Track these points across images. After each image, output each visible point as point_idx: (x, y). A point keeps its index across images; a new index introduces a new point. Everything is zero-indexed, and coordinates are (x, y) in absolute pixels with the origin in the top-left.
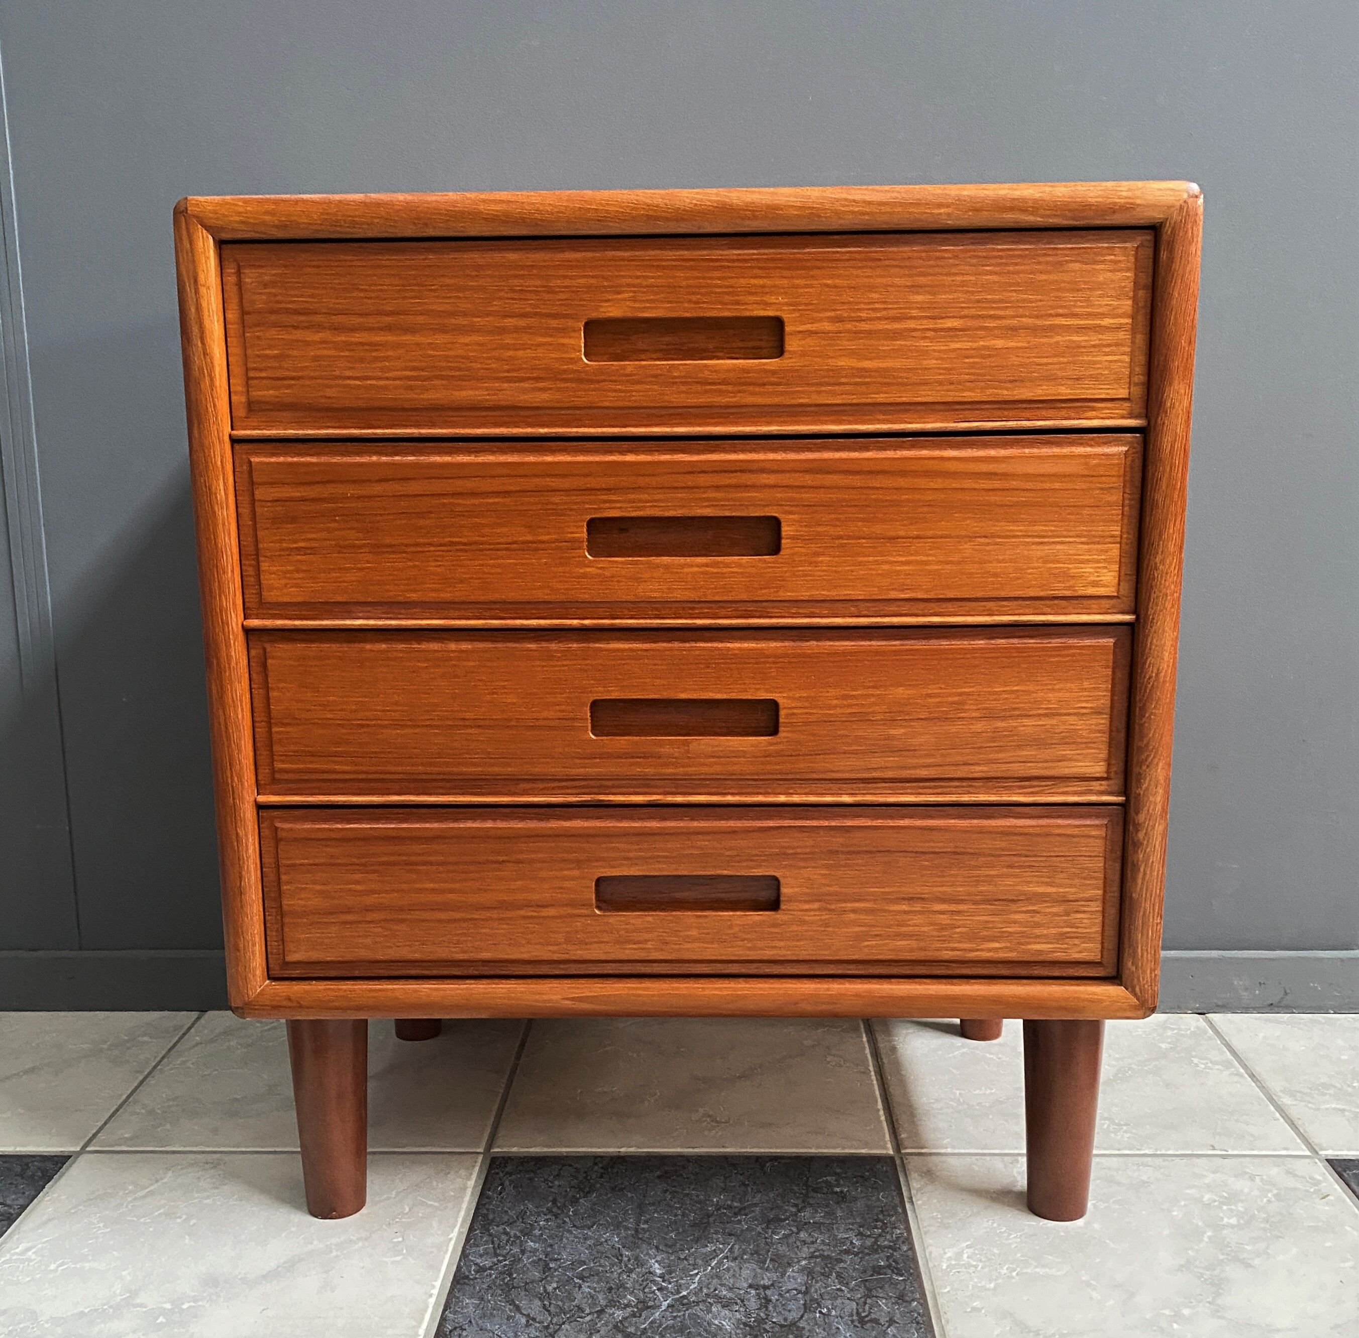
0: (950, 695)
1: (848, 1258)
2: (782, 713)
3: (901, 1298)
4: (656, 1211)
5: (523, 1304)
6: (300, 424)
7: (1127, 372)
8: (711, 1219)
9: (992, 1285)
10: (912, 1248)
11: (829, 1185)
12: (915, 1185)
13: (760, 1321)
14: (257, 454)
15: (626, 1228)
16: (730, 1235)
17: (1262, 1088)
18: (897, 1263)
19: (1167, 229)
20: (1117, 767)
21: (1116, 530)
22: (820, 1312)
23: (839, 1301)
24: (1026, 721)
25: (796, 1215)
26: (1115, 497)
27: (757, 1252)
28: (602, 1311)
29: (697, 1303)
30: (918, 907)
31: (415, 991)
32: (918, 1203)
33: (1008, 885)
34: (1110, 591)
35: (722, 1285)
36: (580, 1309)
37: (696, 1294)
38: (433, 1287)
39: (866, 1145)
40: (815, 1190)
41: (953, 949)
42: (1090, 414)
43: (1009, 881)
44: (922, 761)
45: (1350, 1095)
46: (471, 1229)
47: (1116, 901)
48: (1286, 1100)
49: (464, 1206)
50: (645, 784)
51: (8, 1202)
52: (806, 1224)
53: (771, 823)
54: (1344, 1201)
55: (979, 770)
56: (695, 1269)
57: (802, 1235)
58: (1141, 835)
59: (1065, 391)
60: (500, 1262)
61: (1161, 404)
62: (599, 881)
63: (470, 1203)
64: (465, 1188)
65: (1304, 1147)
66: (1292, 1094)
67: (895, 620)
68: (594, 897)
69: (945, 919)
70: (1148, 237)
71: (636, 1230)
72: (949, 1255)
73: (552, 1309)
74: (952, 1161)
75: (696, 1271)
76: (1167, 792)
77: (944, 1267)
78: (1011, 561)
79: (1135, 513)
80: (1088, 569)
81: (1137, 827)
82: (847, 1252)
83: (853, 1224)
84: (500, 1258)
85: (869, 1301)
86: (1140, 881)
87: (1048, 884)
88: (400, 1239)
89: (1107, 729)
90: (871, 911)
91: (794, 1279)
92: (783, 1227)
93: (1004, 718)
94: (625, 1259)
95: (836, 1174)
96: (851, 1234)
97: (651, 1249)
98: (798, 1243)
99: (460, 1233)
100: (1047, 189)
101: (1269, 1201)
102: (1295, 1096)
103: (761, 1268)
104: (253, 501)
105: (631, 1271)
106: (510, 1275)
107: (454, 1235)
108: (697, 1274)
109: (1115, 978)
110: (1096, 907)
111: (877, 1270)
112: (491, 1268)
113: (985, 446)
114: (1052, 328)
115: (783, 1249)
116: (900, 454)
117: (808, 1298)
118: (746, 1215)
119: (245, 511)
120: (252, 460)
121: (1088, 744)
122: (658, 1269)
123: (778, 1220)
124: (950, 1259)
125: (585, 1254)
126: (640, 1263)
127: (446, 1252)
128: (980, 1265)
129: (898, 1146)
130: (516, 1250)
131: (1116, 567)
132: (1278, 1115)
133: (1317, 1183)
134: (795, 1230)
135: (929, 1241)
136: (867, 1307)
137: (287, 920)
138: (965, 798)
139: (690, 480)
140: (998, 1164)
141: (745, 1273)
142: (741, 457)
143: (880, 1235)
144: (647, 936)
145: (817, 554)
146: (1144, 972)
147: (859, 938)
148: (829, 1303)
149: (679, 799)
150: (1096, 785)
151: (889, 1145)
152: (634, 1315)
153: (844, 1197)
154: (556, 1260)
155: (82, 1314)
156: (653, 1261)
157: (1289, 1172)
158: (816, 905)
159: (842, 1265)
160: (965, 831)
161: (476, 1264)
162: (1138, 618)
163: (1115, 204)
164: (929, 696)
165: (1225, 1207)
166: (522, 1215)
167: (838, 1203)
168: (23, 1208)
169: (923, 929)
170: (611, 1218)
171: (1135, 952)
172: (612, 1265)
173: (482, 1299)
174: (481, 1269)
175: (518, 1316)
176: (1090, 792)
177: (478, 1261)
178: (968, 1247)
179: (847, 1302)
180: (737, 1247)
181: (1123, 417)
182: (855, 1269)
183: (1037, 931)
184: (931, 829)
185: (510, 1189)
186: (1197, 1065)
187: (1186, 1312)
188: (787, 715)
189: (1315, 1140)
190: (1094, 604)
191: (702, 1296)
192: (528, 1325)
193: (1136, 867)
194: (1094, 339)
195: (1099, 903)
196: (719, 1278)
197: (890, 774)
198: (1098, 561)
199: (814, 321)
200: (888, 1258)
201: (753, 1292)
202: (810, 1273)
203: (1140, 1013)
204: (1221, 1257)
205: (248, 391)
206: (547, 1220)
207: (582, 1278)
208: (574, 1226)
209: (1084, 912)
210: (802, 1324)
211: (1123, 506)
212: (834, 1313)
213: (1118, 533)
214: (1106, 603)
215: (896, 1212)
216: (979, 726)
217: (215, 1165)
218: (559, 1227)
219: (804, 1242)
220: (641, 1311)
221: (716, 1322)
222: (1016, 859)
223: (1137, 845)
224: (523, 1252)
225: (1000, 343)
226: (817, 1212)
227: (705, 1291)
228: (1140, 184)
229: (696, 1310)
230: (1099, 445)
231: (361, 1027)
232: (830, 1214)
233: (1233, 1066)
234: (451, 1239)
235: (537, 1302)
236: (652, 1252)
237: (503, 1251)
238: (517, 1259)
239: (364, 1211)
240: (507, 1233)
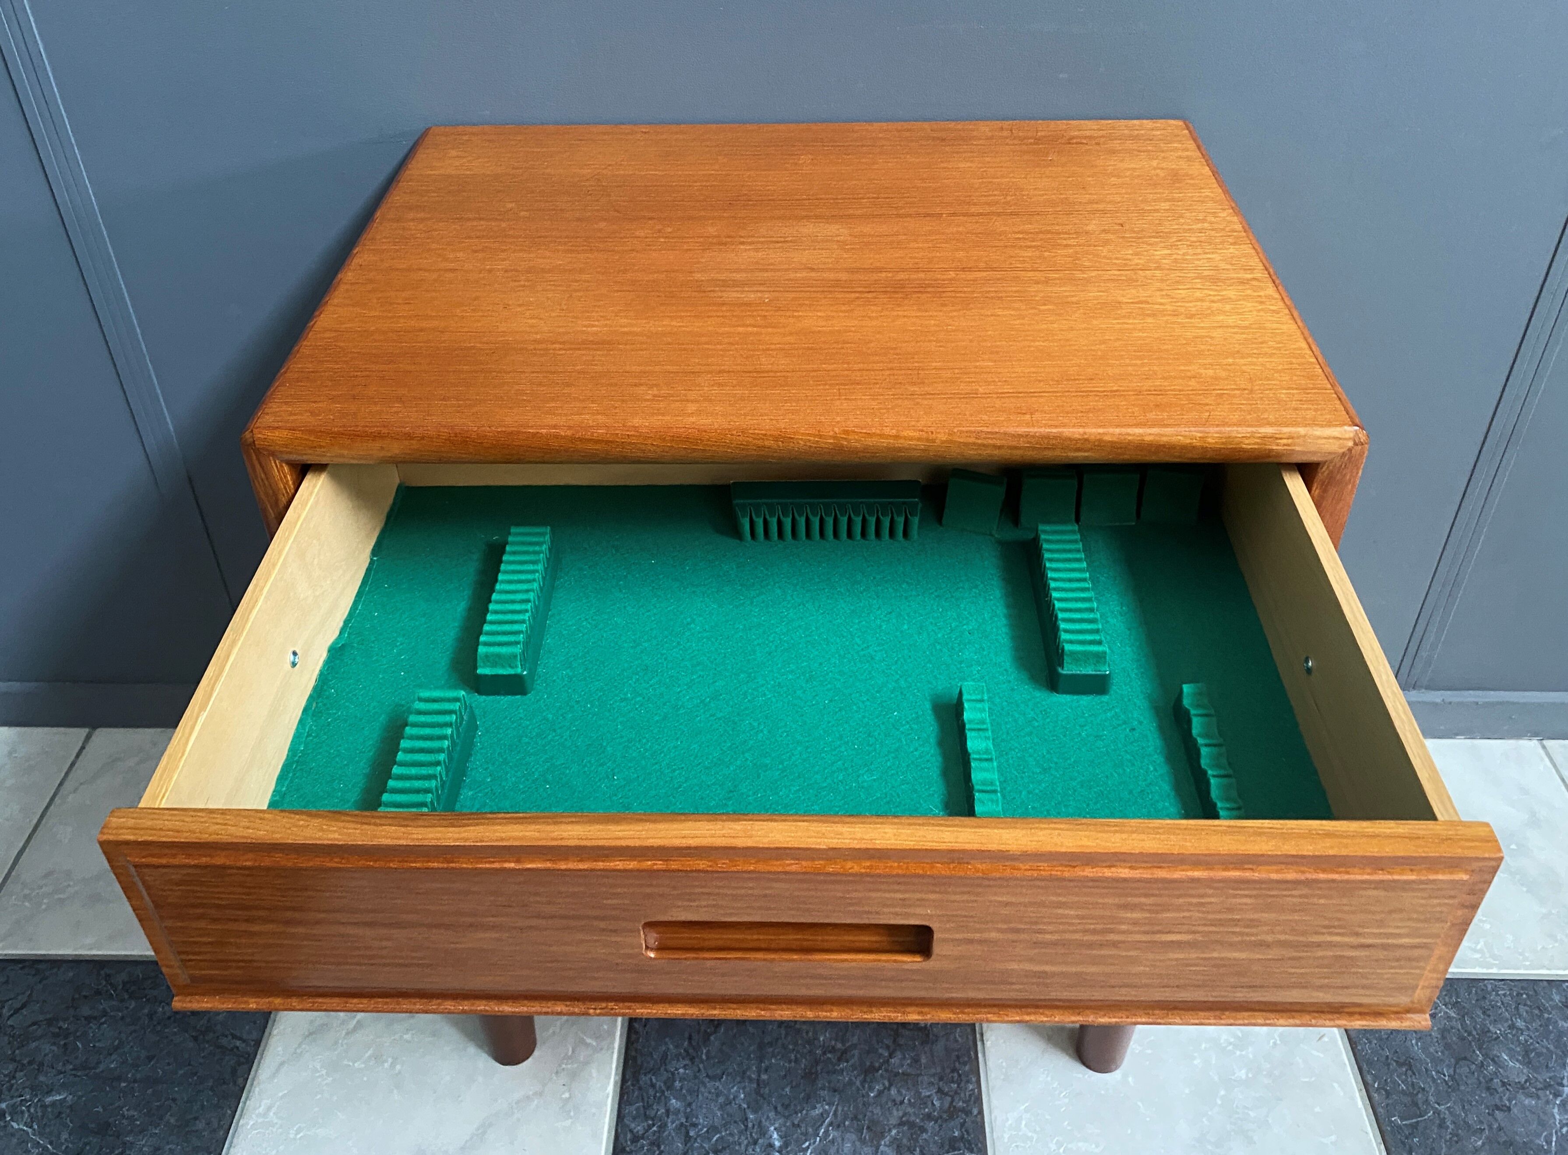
1: (930, 1127)
8: (819, 1068)
10: (981, 1112)
15: (751, 1080)
16: (835, 1092)
18: (968, 1133)
25: (888, 1061)
27: (856, 1118)
32: (988, 1043)
46: (624, 1080)
49: (616, 1044)
52: (896, 1076)
56: (806, 1141)
57: (893, 1092)
60: (650, 1128)
71: (758, 1084)
72: (1010, 1121)
75: (807, 1144)
77: (1006, 1140)
82: (929, 1117)
83: (934, 1075)
84: (651, 1122)
88: (567, 1095)
92: (877, 1081)
94: (750, 1126)
96: (932, 1091)
97: (771, 1111)
98: (890, 1104)
99: (615, 1086)
103: (859, 1141)
105: (755, 1142)
106: (659, 1147)
107: (610, 1089)
108: (808, 1147)
111: (951, 1142)
112: (643, 1138)
115: (878, 1113)
118: (847, 1062)
122: (776, 1140)
123: (873, 1070)
124: (1010, 1126)
125: (717, 1118)
126: (762, 1132)
128: (1035, 1136)
130: (662, 1111)
134: (887, 1084)
135: (995, 1102)
141: (846, 1142)
143: (956, 1093)
154: (695, 1125)
156: (772, 1128)
159: (925, 1136)
161: (629, 1131)
166: (664, 1058)
167: (922, 1046)
168: (258, 1043)
170: (738, 1065)
172: (741, 1133)
174: (636, 1139)
177: (631, 1126)
178: (1026, 1110)
180: (840, 1108)
182: (934, 1141)
200: (962, 1126)
202: (897, 1145)
206: (685, 1068)
207: (716, 1148)
208: (708, 1076)
215: (970, 1058)
219: (895, 1103)
224: (668, 1112)
226: (904, 1058)
232: (916, 1060)
234: (609, 1097)
236: (772, 1114)
237: (652, 1113)
238: (663, 1127)
239: (536, 1053)
240: (653, 1086)
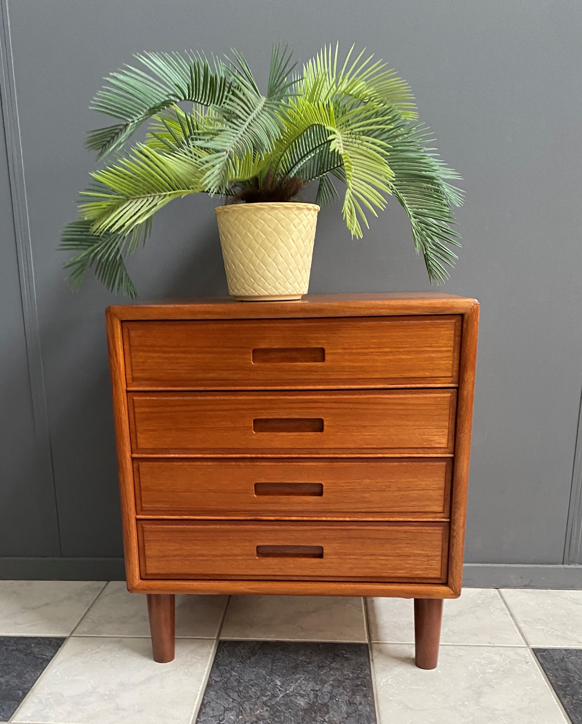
0: (386, 482)
1: (347, 681)
2: (324, 488)
3: (365, 696)
4: (279, 662)
5: (231, 694)
6: (151, 386)
7: (451, 367)
8: (299, 666)
9: (398, 692)
10: (371, 678)
11: (342, 653)
12: (375, 654)
13: (314, 702)
14: (136, 396)
15: (268, 668)
16: (305, 671)
17: (514, 619)
18: (365, 683)
19: (466, 316)
20: (447, 508)
21: (447, 424)
22: (336, 700)
23: (342, 696)
24: (413, 492)
25: (330, 665)
26: (447, 412)
27: (315, 678)
28: (259, 698)
29: (292, 696)
30: (373, 557)
31: (193, 585)
32: (375, 661)
33: (407, 550)
34: (445, 446)
35: (301, 689)
36: (251, 697)
37: (292, 692)
38: (200, 688)
39: (358, 639)
40: (337, 656)
41: (387, 573)
42: (438, 382)
43: (407, 549)
44: (375, 506)
45: (548, 623)
46: (213, 667)
47: (446, 556)
48: (522, 625)
49: (210, 659)
50: (274, 512)
51: (47, 655)
52: (333, 668)
53: (320, 528)
54: (534, 664)
55: (395, 509)
56: (292, 684)
57: (331, 672)
58: (455, 533)
59: (428, 374)
60: (223, 679)
61: (463, 380)
62: (258, 547)
63: (212, 658)
64: (209, 652)
65: (524, 643)
66: (525, 622)
67: (365, 456)
68: (256, 552)
69: (383, 562)
70: (460, 318)
71: (272, 669)
72: (384, 680)
73: (241, 696)
74: (389, 646)
76: (464, 518)
77: (382, 685)
78: (408, 435)
79: (454, 417)
80: (436, 438)
81: (454, 530)
82: (347, 679)
83: (350, 669)
85: (353, 696)
86: (455, 550)
87: (421, 550)
88: (187, 671)
89: (443, 495)
90: (355, 559)
91: (327, 688)
92: (324, 669)
93: (405, 491)
94: (267, 679)
95: (345, 650)
96: (349, 673)
98: (330, 675)
99: (209, 669)
100: (421, 302)
101: (506, 664)
102: (525, 623)
103: (316, 684)
104: (134, 413)
105: (269, 684)
106: (227, 684)
107: (206, 669)
109: (446, 584)
110: (439, 558)
111: (357, 686)
112: (219, 682)
113: (398, 394)
114: (423, 351)
115: (324, 677)
116: (367, 396)
117: (331, 695)
118: (312, 665)
119: (132, 416)
120: (134, 398)
121: (436, 500)
122: (279, 683)
123: (323, 667)
124: (384, 682)
125: (253, 677)
126: (272, 681)
127: (204, 675)
128: (395, 684)
129: (370, 640)
130: (228, 675)
131: (446, 437)
132: (517, 630)
133: (525, 657)
134: (329, 670)
135: (377, 675)
136: (352, 699)
137: (147, 559)
138: (391, 519)
139: (290, 405)
140: (406, 647)
141: (310, 685)
142: (309, 397)
143: (360, 673)
144: (275, 567)
145: (337, 432)
146: (456, 582)
147: (351, 568)
148: (339, 697)
149: (287, 518)
150: (440, 515)
151: (367, 639)
152: (270, 699)
153: (348, 659)
154: (243, 679)
155: (78, 695)
156: (277, 680)
157: (516, 653)
158: (336, 557)
159: (345, 683)
160: (391, 531)
161: (214, 680)
162: (454, 456)
163: (446, 308)
164: (378, 482)
165: (489, 666)
166: (230, 663)
167: (345, 661)
169: (375, 565)
170: (263, 664)
171: (453, 575)
172: (263, 681)
173: (217, 692)
174: (216, 682)
175: (229, 698)
176: (436, 517)
177: (215, 679)
178: (391, 678)
179: (345, 696)
180: (308, 676)
181: (450, 383)
182: (349, 685)
183: (418, 567)
184: (379, 530)
185: (226, 653)
186: (491, 610)
187: (466, 703)
188: (326, 489)
189: (529, 640)
190: (439, 451)
191: (294, 693)
192: (233, 702)
193: (453, 545)
194: (439, 355)
195: (440, 557)
196: (300, 686)
197: (363, 510)
198: (440, 435)
199: (337, 349)
200: (362, 681)
201: (312, 692)
202: (333, 686)
203: (454, 596)
204: (483, 684)
205: (132, 374)
206: (240, 665)
207: (252, 685)
208: (250, 667)
209: (434, 560)
210: (329, 704)
211: (449, 415)
212: (340, 700)
213: (447, 425)
214: (443, 450)
215: (367, 665)
216: (396, 494)
217: (119, 642)
218: (243, 667)
219: (332, 675)
220: (272, 698)
221: (299, 702)
222: (409, 541)
223: (454, 537)
224: (231, 676)
225: (404, 357)
226: (337, 664)
227: (295, 691)
228: (456, 300)
229: (292, 698)
230: (440, 393)
231: (173, 597)
232: (342, 665)
233: (505, 610)
234: (205, 671)
235: (236, 694)
236: (277, 677)
237: (224, 676)
238: (229, 679)
239: (174, 660)
240: (225, 669)
